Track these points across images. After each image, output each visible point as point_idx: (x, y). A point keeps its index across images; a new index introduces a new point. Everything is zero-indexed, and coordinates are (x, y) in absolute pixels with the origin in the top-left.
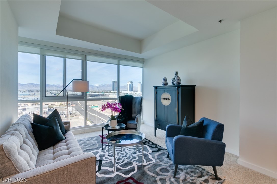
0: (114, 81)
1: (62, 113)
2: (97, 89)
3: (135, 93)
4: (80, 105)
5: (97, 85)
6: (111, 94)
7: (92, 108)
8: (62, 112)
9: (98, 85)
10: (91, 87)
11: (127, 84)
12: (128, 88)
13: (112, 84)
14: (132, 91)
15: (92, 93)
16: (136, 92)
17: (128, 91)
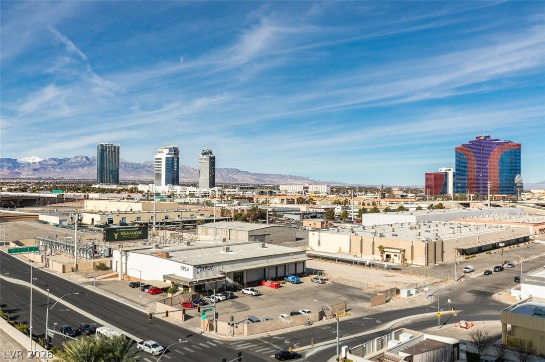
0: (102, 146)
2: (34, 177)
3: (187, 193)
5: (31, 162)
6: (92, 195)
7: (14, 255)
9: (38, 160)
10: (8, 168)
11: (156, 157)
12: (159, 173)
13: (96, 155)
14: (178, 184)
15: (10, 190)
16: (191, 189)
17: (159, 184)
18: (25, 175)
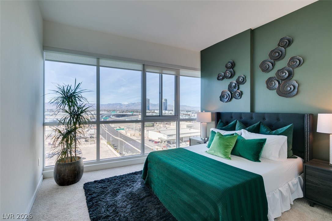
2: (126, 108)
3: (170, 113)
4: (104, 127)
10: (119, 106)
14: (167, 110)
18: (124, 108)
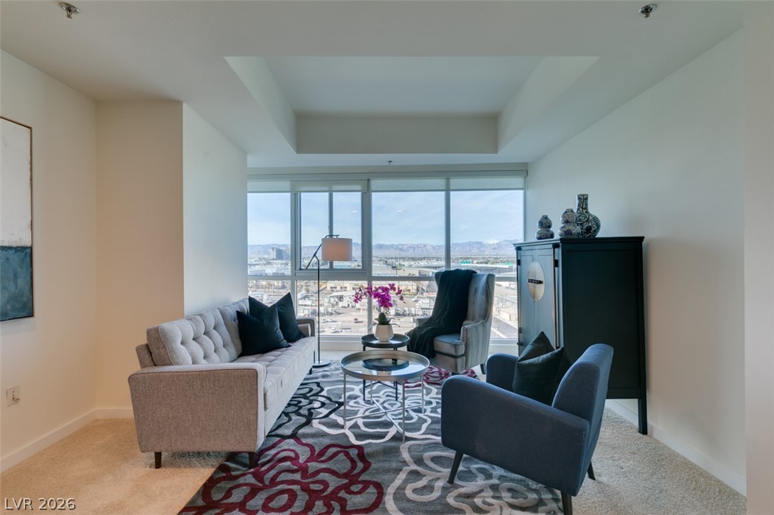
1: (407, 312)
5: (491, 243)
8: (406, 309)
9: (496, 242)
15: (478, 263)
